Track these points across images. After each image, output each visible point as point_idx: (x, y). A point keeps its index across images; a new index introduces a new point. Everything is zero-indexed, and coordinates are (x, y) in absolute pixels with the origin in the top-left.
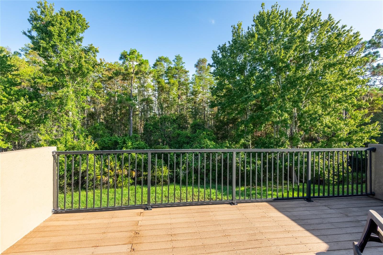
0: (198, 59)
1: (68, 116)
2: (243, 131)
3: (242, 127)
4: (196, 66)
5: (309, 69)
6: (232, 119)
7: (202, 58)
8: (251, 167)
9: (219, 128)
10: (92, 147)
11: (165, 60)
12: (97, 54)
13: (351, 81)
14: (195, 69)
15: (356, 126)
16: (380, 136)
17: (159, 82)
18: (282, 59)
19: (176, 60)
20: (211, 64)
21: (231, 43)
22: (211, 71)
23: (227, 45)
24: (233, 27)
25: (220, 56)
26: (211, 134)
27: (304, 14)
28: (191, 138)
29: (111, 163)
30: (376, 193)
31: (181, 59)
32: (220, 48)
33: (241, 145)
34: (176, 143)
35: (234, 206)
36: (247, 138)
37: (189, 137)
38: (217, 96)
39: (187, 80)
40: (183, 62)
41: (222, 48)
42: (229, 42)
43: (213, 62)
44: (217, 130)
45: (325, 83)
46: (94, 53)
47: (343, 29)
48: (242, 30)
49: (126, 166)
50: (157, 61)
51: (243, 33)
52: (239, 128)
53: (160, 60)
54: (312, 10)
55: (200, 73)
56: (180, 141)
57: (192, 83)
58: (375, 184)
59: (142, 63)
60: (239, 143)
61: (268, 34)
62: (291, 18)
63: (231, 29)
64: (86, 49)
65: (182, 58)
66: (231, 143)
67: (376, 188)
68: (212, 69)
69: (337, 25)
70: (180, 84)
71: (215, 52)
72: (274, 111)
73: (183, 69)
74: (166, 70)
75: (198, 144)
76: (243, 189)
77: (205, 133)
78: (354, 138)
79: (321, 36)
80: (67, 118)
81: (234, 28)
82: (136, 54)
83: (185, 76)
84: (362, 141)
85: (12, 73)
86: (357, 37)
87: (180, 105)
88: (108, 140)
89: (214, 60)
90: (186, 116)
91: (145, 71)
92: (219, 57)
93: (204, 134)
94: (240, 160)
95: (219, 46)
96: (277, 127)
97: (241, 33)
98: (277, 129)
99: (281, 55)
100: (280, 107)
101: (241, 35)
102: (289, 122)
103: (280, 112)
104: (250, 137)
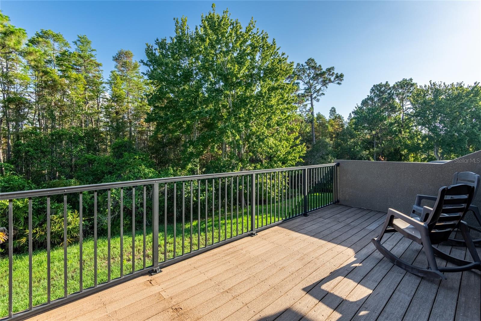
0: (119, 50)
2: (191, 154)
3: (190, 149)
4: (116, 59)
5: (257, 89)
7: (125, 49)
11: (56, 37)
13: (289, 106)
14: (114, 63)
15: (290, 147)
16: (305, 155)
18: (235, 74)
19: (78, 43)
20: (145, 62)
21: (175, 40)
23: (169, 41)
24: (176, 20)
25: (158, 54)
27: (252, 31)
28: (115, 165)
30: (340, 200)
31: (88, 42)
32: (158, 43)
33: (189, 171)
35: (255, 237)
36: (195, 162)
37: (111, 164)
39: (99, 77)
40: (93, 48)
41: (161, 43)
42: (171, 38)
43: (148, 59)
45: (271, 106)
47: (283, 57)
50: (39, 35)
52: (187, 150)
53: (44, 35)
54: (258, 29)
55: (122, 71)
58: (339, 193)
59: (12, 33)
60: (186, 169)
61: (218, 41)
62: (240, 30)
63: (174, 22)
65: (90, 41)
66: (175, 168)
67: (340, 196)
69: (277, 51)
71: (149, 47)
72: (229, 130)
73: (92, 59)
74: (58, 54)
76: (195, 223)
77: (137, 157)
78: (290, 158)
79: (267, 58)
81: (177, 22)
83: (96, 71)
84: (295, 160)
86: (291, 66)
87: (88, 115)
89: (149, 57)
92: (155, 53)
94: (192, 189)
95: (158, 40)
96: (225, 149)
97: (186, 30)
98: (225, 151)
99: (235, 70)
100: (233, 127)
101: (186, 33)
102: (241, 142)
103: (234, 131)
104: (198, 160)
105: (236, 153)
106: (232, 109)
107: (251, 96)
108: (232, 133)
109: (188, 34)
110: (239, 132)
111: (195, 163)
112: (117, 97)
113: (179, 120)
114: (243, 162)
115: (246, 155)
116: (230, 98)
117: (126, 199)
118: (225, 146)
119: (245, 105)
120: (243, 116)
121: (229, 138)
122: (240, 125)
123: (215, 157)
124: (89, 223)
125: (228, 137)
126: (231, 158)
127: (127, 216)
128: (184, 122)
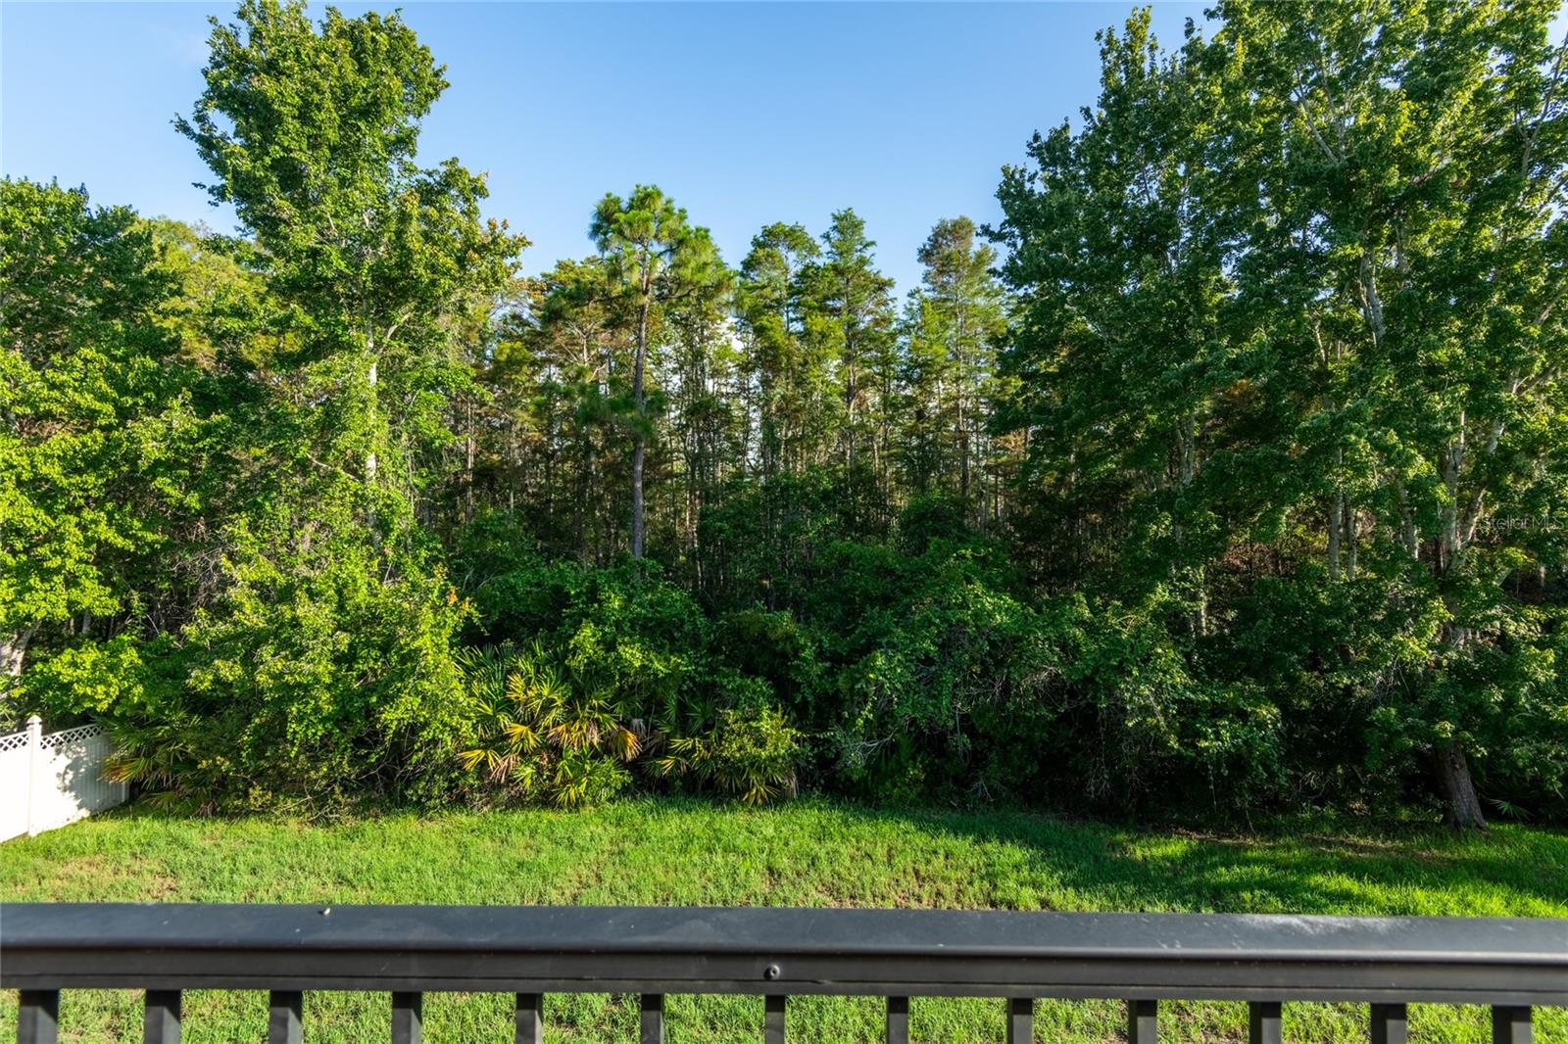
0: (936, 223)
1: (362, 478)
2: (1164, 546)
3: (1161, 527)
4: (926, 255)
6: (1103, 484)
7: (950, 217)
8: (1226, 734)
9: (1033, 530)
10: (449, 613)
11: (792, 237)
12: (480, 203)
14: (923, 267)
17: (760, 331)
18: (1400, 149)
19: (835, 236)
20: (995, 228)
22: (993, 265)
23: (1078, 129)
24: (1105, 37)
26: (996, 557)
28: (900, 578)
29: (530, 693)
31: (857, 226)
32: (1039, 148)
33: (1154, 615)
34: (830, 599)
36: (1185, 578)
37: (890, 572)
38: (1024, 376)
39: (887, 321)
40: (869, 240)
41: (1049, 147)
42: (1087, 112)
43: (1006, 217)
44: (1027, 540)
46: (467, 200)
48: (1152, 48)
49: (592, 708)
50: (757, 243)
51: (1159, 65)
52: (1145, 530)
53: (770, 238)
55: (943, 286)
56: (852, 589)
57: (906, 329)
59: (682, 242)
60: (1145, 607)
63: (1097, 47)
64: (430, 180)
65: (862, 222)
66: (1098, 601)
68: (1002, 255)
70: (854, 335)
71: (1013, 176)
72: (1359, 434)
73: (867, 268)
74: (793, 281)
75: (936, 608)
77: (969, 553)
80: (355, 485)
81: (1109, 42)
82: (660, 204)
83: (878, 304)
85: (161, 306)
87: (852, 429)
88: (528, 582)
89: (1007, 208)
90: (881, 476)
91: (696, 278)
92: (1031, 191)
93: (963, 557)
95: (1036, 138)
96: (1346, 526)
97: (1148, 61)
98: (1348, 536)
99: (1397, 127)
100: (1389, 416)
101: (1147, 69)
102: (1442, 492)
103: (1393, 438)
104: (1201, 575)
105: (1412, 548)
106: (1383, 330)
107: (1516, 248)
108: (1379, 446)
109: (1152, 71)
110: (1432, 440)
111: (1188, 585)
112: (920, 366)
113: (1113, 412)
114: (1461, 595)
115: (1480, 557)
116: (1369, 286)
117: (915, 693)
118: (1346, 514)
119: (1470, 296)
120: (1454, 357)
121: (1364, 476)
122: (1437, 403)
123: (1292, 559)
124: (812, 750)
125: (1360, 470)
126: (1386, 570)
127: (918, 752)
128: (1134, 420)
